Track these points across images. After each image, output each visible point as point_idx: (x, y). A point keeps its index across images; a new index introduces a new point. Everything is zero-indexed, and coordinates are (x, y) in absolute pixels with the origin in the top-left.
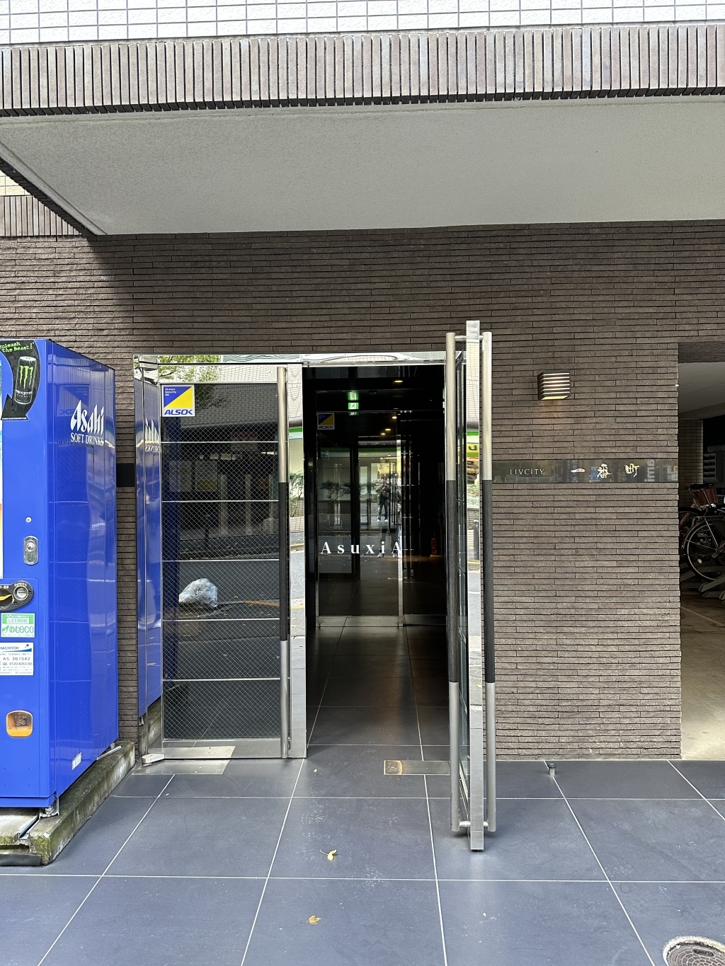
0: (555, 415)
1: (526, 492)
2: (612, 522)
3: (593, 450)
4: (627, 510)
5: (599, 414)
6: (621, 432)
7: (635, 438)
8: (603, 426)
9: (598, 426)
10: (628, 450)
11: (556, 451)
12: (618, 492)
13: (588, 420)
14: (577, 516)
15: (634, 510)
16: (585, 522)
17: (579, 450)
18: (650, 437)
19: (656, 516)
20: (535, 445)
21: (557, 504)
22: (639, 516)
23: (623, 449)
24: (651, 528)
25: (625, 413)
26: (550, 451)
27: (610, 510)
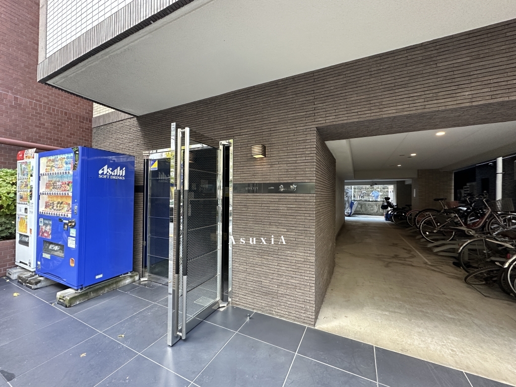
0: (263, 164)
1: (252, 197)
2: (285, 211)
3: (277, 179)
4: (291, 206)
5: (280, 163)
6: (289, 170)
7: (295, 173)
8: (282, 168)
9: (280, 168)
10: (292, 179)
11: (263, 179)
12: (287, 197)
13: (276, 166)
14: (271, 208)
15: (294, 206)
16: (274, 211)
17: (272, 179)
18: (302, 173)
19: (304, 209)
20: (256, 177)
21: (263, 202)
22: (296, 209)
23: (290, 178)
24: (302, 215)
25: (291, 162)
26: (261, 179)
27: (284, 206)
